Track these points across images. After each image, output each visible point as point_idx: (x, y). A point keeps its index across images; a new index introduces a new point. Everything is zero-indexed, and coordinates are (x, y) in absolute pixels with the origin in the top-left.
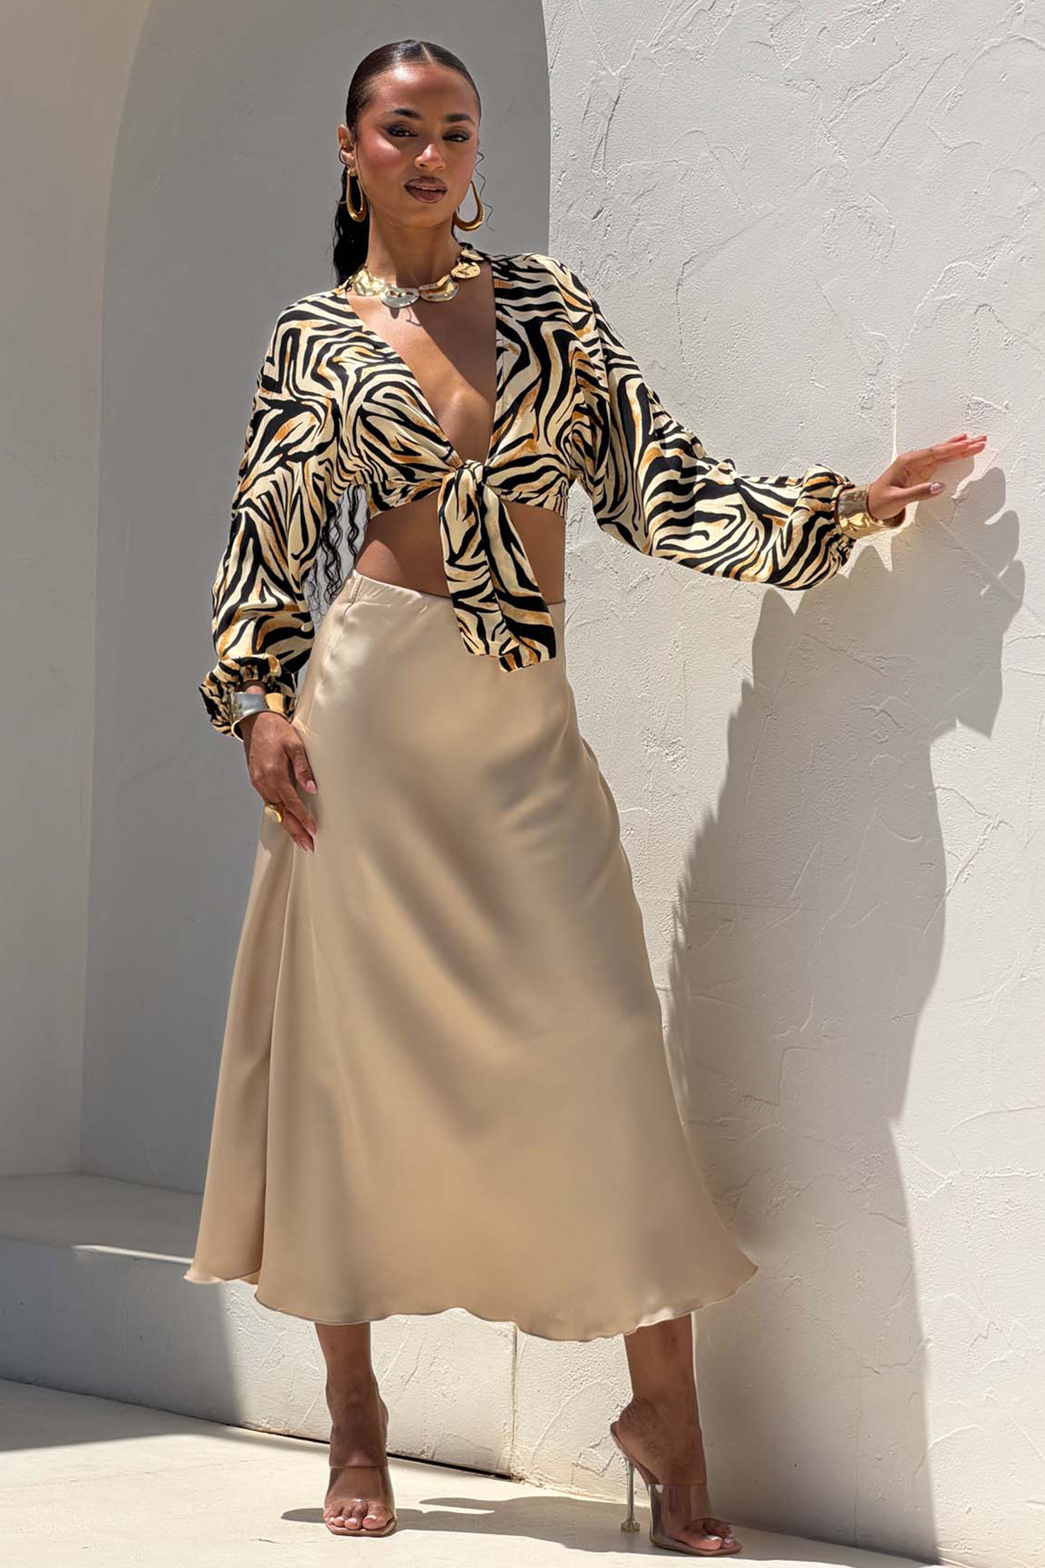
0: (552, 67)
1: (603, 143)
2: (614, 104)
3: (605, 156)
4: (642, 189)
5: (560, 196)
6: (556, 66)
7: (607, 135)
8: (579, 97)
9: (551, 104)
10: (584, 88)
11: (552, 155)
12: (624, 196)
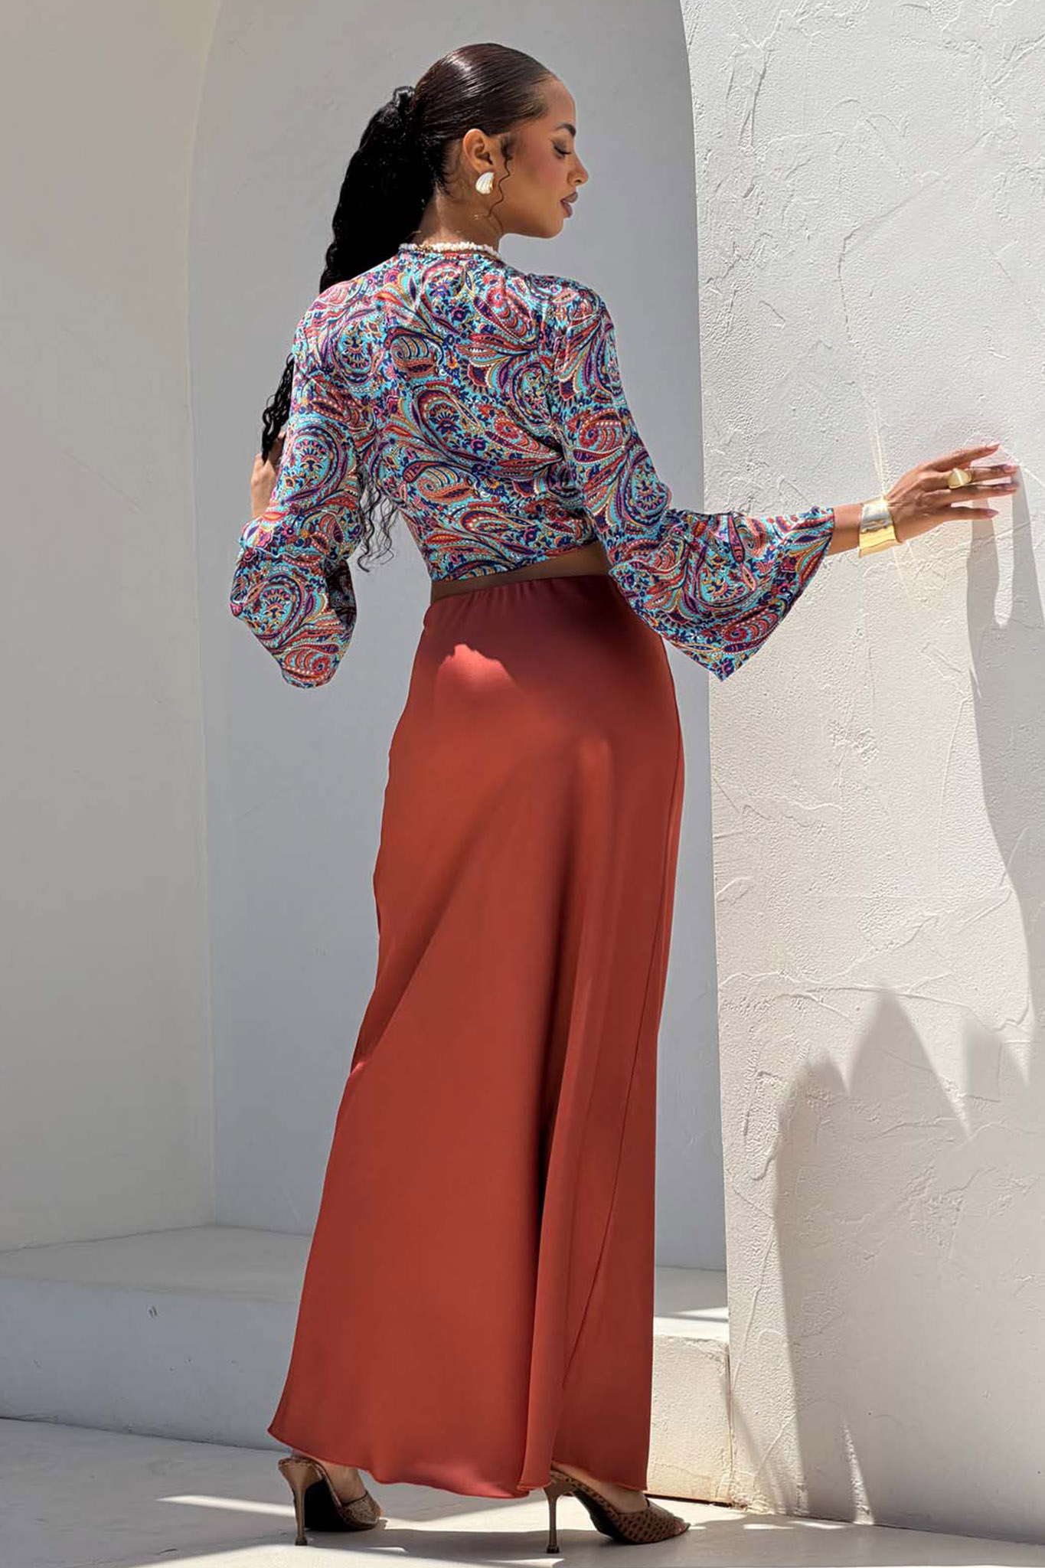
0: (690, 44)
1: (751, 118)
2: (759, 77)
3: (753, 133)
4: (795, 164)
5: (707, 176)
6: (694, 41)
7: (754, 111)
8: (722, 72)
9: (692, 82)
10: (726, 63)
11: (695, 134)
12: (776, 173)
